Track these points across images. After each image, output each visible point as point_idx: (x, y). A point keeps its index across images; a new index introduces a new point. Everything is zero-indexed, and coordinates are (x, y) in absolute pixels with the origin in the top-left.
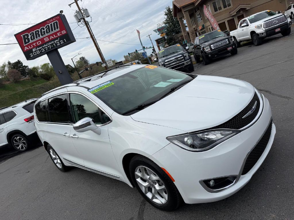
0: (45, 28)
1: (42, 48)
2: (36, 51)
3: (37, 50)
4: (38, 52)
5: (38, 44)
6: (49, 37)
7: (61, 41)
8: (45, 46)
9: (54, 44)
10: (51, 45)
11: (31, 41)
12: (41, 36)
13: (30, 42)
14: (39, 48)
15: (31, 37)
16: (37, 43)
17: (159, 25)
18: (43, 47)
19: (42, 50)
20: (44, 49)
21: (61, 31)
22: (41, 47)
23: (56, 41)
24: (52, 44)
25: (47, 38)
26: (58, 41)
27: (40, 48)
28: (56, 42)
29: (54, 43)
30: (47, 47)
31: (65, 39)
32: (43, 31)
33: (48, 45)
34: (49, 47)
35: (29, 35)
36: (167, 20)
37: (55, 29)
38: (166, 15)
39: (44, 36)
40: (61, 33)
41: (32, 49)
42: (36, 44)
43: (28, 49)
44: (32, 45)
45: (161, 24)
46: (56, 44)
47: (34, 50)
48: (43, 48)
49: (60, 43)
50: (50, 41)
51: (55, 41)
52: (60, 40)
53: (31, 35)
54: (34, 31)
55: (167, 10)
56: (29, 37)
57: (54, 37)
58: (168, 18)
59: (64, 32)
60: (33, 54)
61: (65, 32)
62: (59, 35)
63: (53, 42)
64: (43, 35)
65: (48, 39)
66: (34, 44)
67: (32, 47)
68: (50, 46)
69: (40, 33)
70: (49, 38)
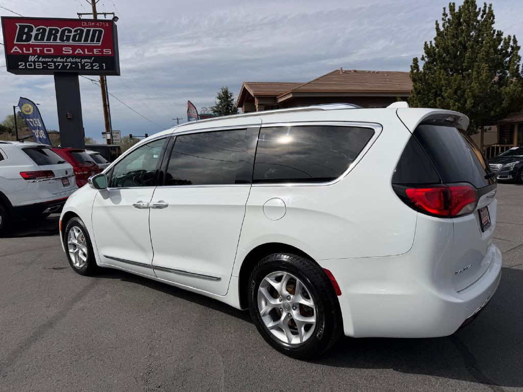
0: (73, 30)
1: (50, 62)
2: (34, 62)
3: (38, 62)
4: (40, 66)
5: (45, 52)
6: (74, 48)
7: (95, 65)
8: (59, 60)
9: (80, 64)
10: (72, 63)
11: (32, 42)
12: (58, 40)
13: (30, 43)
14: (43, 60)
15: (37, 35)
16: (45, 49)
17: (205, 109)
18: (55, 60)
19: (49, 65)
20: (55, 65)
21: (102, 47)
22: (50, 60)
23: (86, 60)
24: (76, 63)
25: (71, 48)
26: (89, 62)
27: (47, 60)
28: (85, 62)
29: (79, 62)
30: (61, 64)
31: (104, 64)
32: (66, 34)
33: (66, 62)
34: (67, 65)
35: (35, 30)
36: (218, 107)
37: (92, 40)
38: (219, 98)
39: (66, 43)
40: (102, 51)
41: (28, 56)
42: (42, 51)
43: (21, 52)
44: (31, 49)
45: (209, 109)
46: (83, 66)
47: (32, 58)
48: (52, 61)
49: (92, 66)
50: (72, 56)
51: (83, 61)
52: (94, 61)
53: (38, 30)
54: (49, 27)
55: (223, 92)
56: (34, 33)
57: (84, 52)
58: (221, 104)
59: (107, 52)
60: (26, 65)
61: (110, 53)
62: (95, 53)
63: (77, 60)
64: (65, 41)
65: (71, 51)
66: (38, 49)
67: (31, 52)
68: (70, 64)
69: (59, 35)
70: (74, 50)
